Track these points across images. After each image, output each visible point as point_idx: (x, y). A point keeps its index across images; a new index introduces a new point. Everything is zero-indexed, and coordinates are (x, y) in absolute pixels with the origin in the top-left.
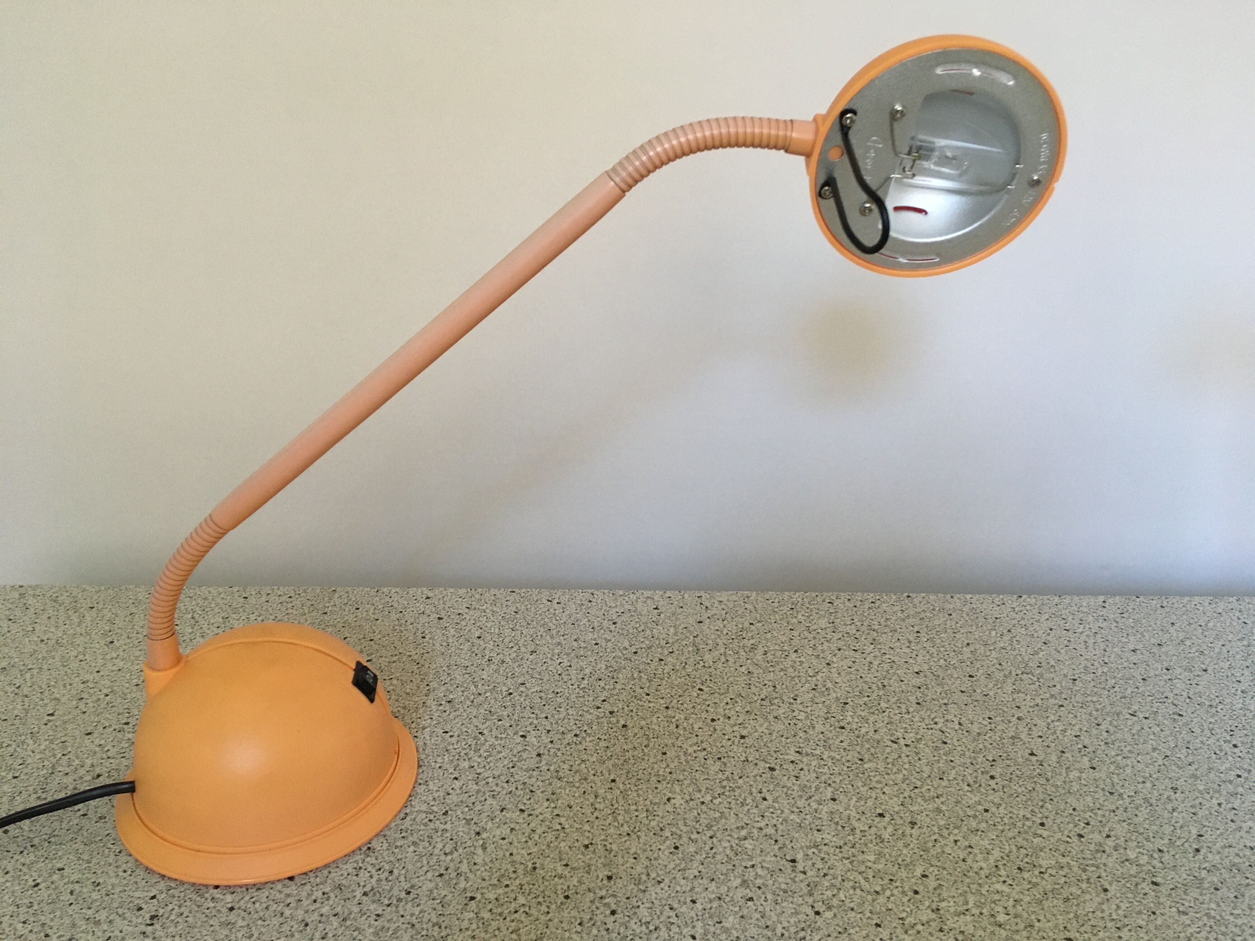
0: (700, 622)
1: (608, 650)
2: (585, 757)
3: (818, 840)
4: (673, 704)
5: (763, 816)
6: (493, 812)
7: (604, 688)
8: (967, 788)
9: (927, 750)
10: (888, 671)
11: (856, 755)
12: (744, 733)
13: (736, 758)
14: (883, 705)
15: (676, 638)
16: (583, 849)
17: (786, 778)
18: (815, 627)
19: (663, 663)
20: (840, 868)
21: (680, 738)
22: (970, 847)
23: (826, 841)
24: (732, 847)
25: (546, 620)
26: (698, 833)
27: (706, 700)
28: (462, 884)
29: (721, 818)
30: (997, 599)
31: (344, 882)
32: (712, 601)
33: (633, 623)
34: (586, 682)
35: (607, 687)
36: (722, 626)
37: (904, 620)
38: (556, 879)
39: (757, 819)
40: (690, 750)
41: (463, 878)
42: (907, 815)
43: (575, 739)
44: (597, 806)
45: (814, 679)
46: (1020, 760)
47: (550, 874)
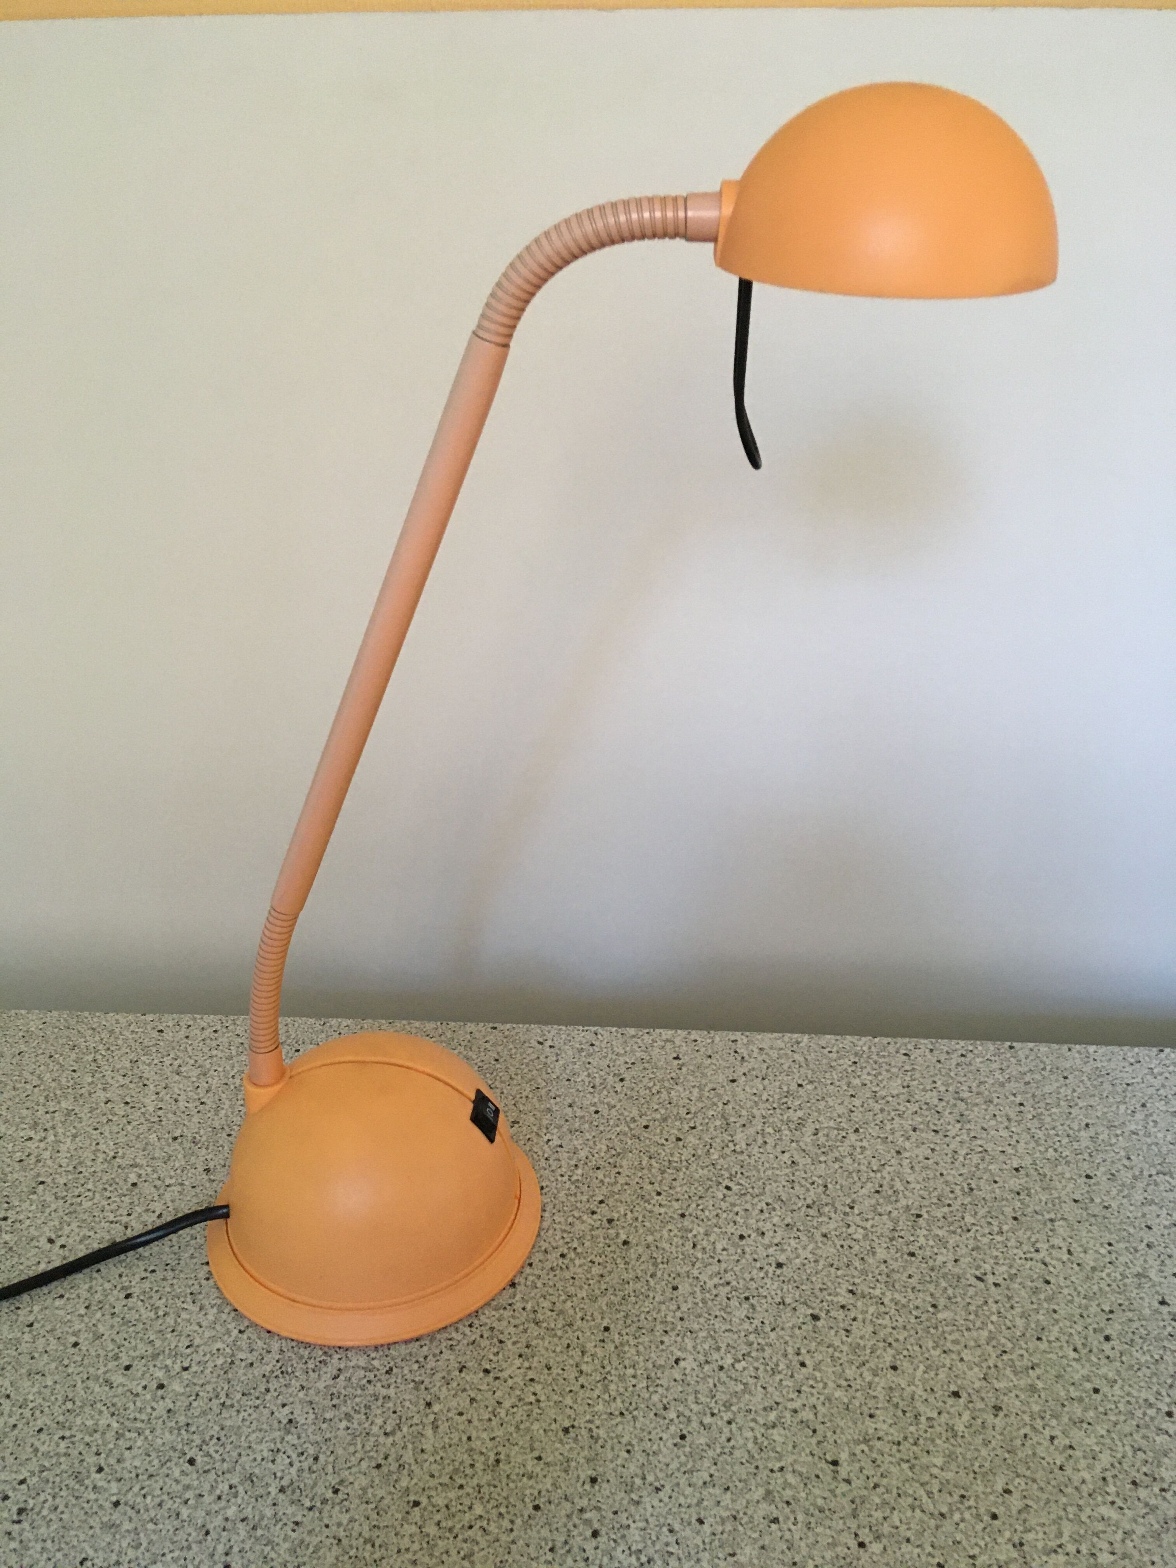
0: (733, 1081)
1: (611, 1122)
2: (572, 1290)
3: (871, 1431)
4: (690, 1210)
5: (799, 1392)
6: (449, 1372)
7: (602, 1181)
8: (1073, 1355)
9: (1023, 1293)
10: (977, 1166)
11: (929, 1299)
12: (782, 1258)
13: (769, 1298)
14: (969, 1219)
15: (700, 1105)
16: (561, 1434)
17: (833, 1332)
18: (884, 1093)
19: (681, 1143)
20: (897, 1473)
21: (698, 1265)
22: (1071, 1447)
23: (881, 1434)
24: (756, 1438)
25: (535, 1072)
26: (713, 1415)
27: (733, 1205)
28: (404, 1483)
29: (744, 1391)
30: (1129, 1054)
31: (257, 1471)
32: (751, 1047)
33: (646, 1080)
34: (579, 1171)
35: (607, 1180)
36: (761, 1087)
37: (1002, 1085)
38: (525, 1479)
39: (791, 1396)
40: (710, 1284)
41: (405, 1472)
42: (990, 1395)
43: (561, 1260)
44: (584, 1367)
45: (879, 1175)
46: (1147, 1312)
47: (517, 1470)
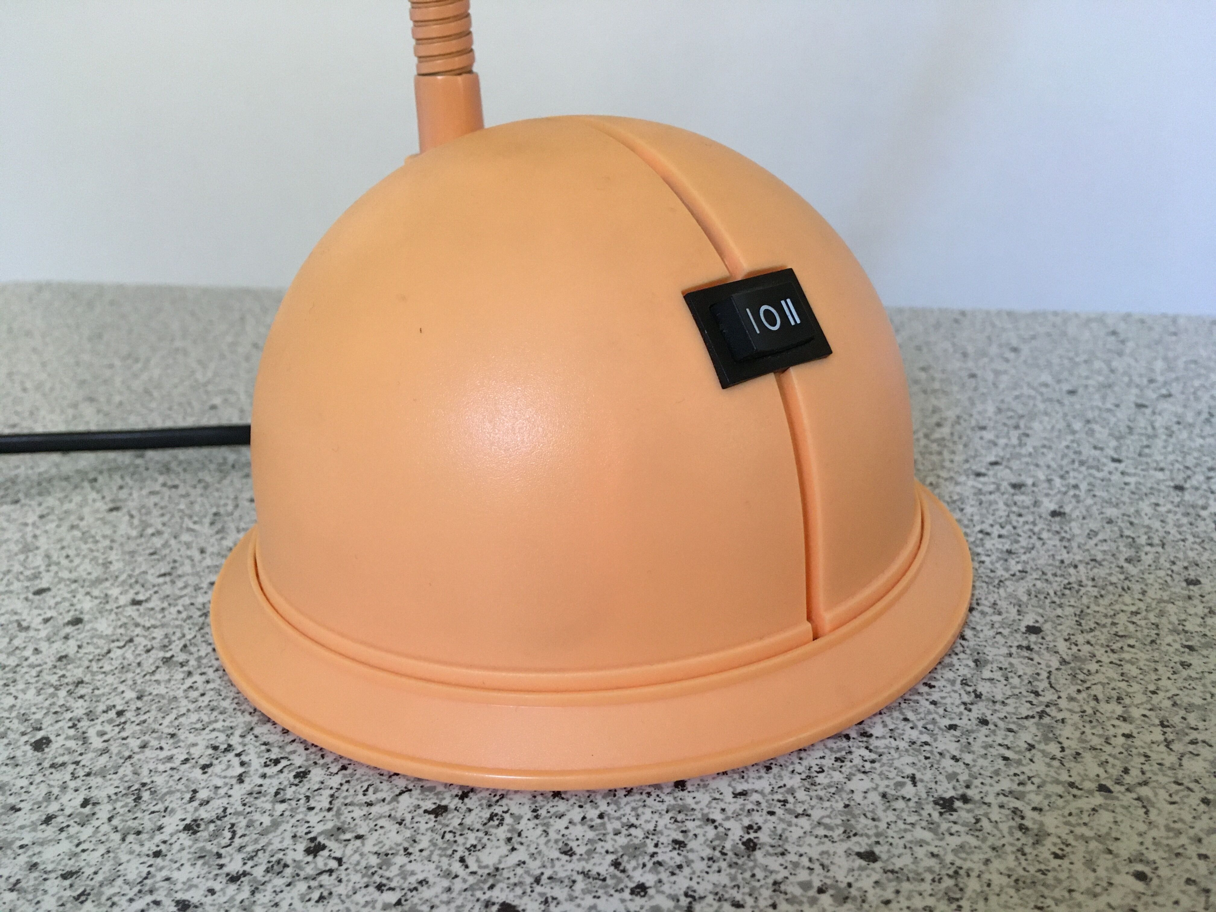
4: (1192, 482)
7: (995, 443)
16: (931, 810)
19: (1147, 410)
31: (160, 780)
33: (1060, 352)
35: (1004, 441)
41: (502, 833)
44: (984, 688)
47: (803, 875)
